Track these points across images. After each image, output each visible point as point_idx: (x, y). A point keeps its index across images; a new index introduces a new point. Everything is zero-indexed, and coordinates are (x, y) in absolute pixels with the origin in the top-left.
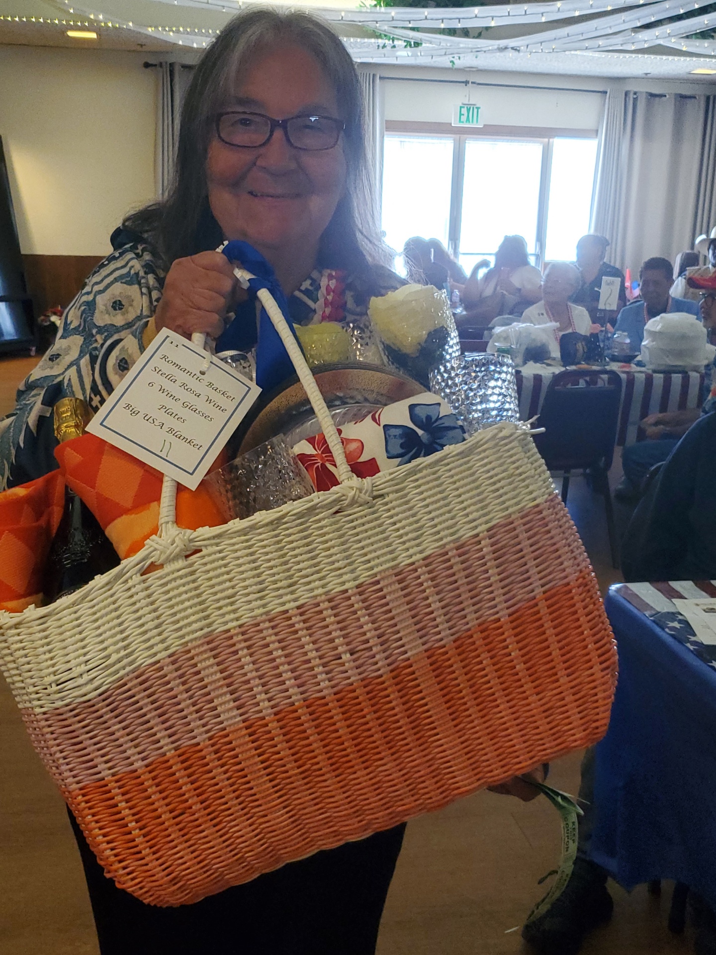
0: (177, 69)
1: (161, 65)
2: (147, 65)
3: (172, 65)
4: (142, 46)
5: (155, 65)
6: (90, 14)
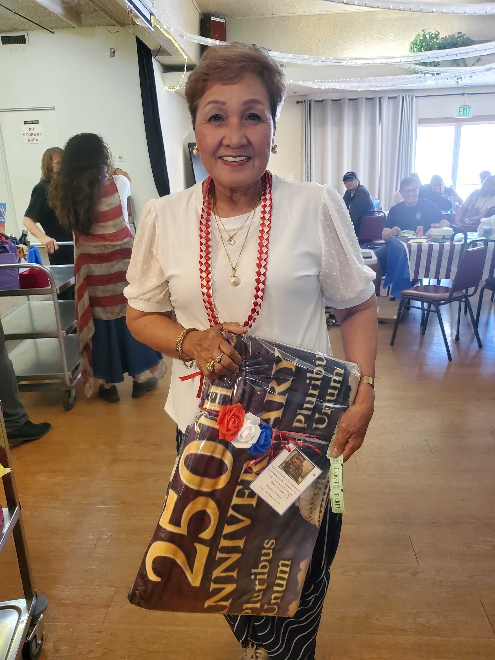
0: (313, 103)
1: (305, 101)
2: (298, 102)
3: (310, 101)
4: (296, 93)
5: (302, 102)
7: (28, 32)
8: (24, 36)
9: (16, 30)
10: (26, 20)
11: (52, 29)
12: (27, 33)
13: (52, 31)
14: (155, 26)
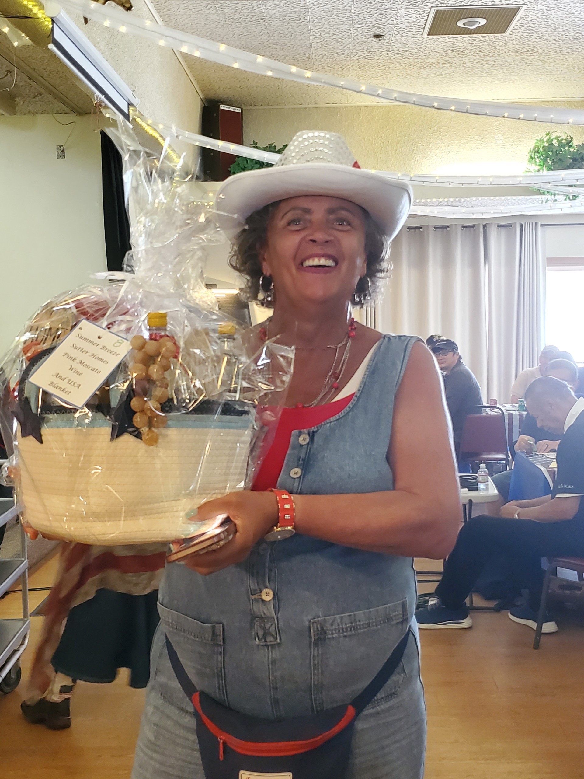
14: (134, 120)
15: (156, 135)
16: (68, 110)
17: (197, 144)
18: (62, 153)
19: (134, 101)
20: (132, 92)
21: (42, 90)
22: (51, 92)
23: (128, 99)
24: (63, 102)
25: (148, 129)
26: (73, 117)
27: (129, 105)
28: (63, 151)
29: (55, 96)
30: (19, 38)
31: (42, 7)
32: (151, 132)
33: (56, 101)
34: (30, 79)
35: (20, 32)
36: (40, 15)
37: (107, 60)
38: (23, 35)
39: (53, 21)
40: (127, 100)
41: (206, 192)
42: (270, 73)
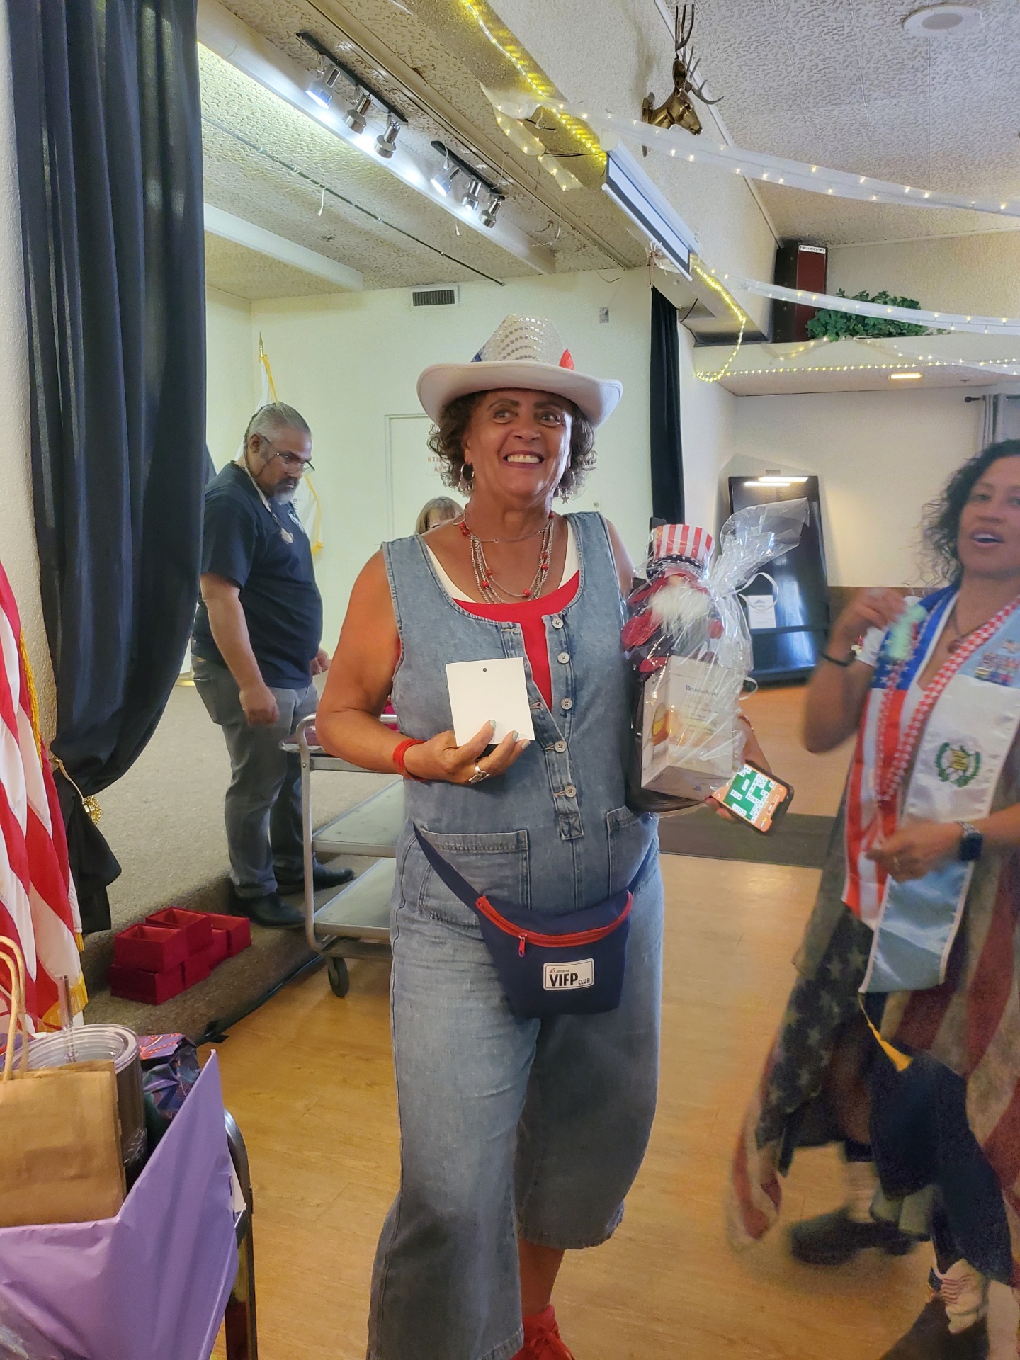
0: (1002, 403)
1: (984, 398)
2: (968, 400)
3: (996, 397)
4: (965, 381)
5: (978, 399)
6: (919, 355)
7: (460, 284)
8: (451, 292)
9: (439, 281)
10: (459, 265)
11: (501, 278)
12: (458, 287)
13: (501, 282)
14: (694, 270)
15: (719, 288)
16: (614, 264)
17: (770, 296)
18: (606, 315)
19: (696, 247)
20: (694, 235)
21: (587, 243)
22: (596, 243)
23: (690, 246)
24: (611, 255)
25: (709, 281)
26: (620, 272)
27: (689, 252)
28: (607, 313)
29: (601, 247)
30: (568, 180)
31: (596, 139)
32: (713, 285)
33: (601, 253)
34: (574, 229)
35: (569, 173)
36: (594, 150)
37: (667, 199)
38: (573, 176)
39: (608, 156)
40: (687, 246)
41: (776, 357)
42: (874, 198)
